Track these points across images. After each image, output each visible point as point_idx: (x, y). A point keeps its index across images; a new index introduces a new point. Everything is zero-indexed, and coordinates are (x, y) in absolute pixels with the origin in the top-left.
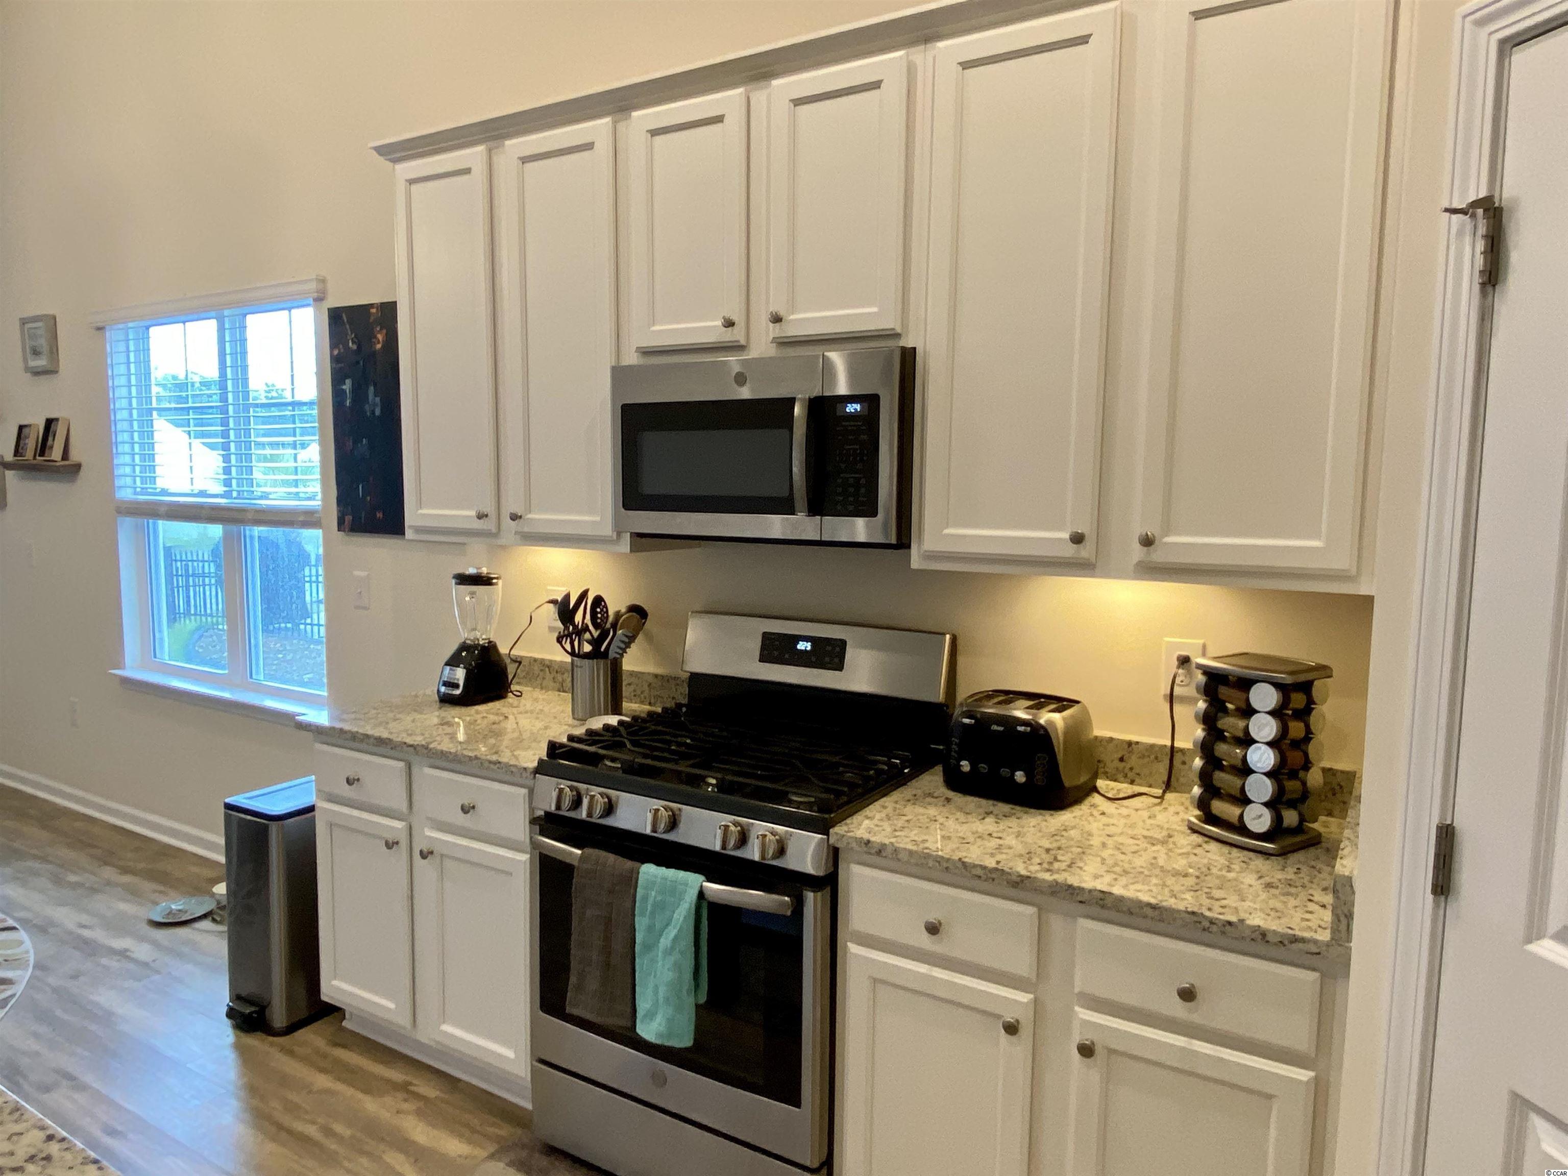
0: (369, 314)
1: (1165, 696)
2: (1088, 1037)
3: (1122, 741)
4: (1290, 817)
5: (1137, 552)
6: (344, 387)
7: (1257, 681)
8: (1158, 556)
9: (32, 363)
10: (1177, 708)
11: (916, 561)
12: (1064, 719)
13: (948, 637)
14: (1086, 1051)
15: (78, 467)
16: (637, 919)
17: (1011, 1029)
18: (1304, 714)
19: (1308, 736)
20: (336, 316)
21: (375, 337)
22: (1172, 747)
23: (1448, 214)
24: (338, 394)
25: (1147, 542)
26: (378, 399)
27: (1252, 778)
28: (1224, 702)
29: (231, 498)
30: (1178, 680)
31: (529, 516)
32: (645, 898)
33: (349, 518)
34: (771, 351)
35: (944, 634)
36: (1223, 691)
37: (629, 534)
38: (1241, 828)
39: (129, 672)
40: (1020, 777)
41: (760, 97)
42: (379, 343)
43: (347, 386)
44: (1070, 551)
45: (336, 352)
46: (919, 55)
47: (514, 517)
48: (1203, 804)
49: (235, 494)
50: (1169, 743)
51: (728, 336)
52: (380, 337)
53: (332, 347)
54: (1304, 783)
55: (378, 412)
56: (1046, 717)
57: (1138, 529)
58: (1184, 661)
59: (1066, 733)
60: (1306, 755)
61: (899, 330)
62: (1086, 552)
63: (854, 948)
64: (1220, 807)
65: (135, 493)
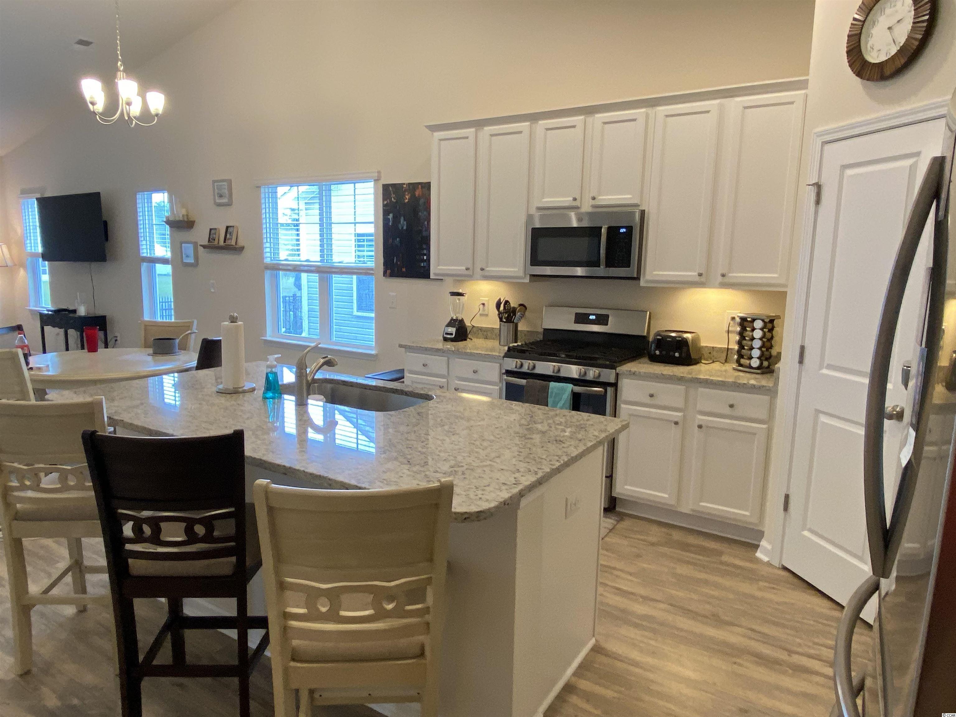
0: (403, 187)
1: (726, 331)
2: (700, 423)
3: (710, 347)
4: (766, 364)
5: (720, 279)
6: (389, 217)
7: (756, 319)
8: (726, 280)
9: (219, 201)
10: (729, 334)
11: (642, 283)
12: (692, 336)
13: (648, 313)
14: (700, 427)
15: (242, 248)
16: (549, 399)
17: (676, 423)
18: (771, 330)
19: (772, 338)
20: (386, 187)
21: (405, 197)
22: (728, 348)
23: (808, 186)
24: (386, 220)
25: (723, 275)
26: (405, 223)
27: (754, 350)
28: (746, 327)
29: (324, 262)
30: (731, 325)
31: (487, 269)
32: (552, 392)
33: (389, 271)
34: (590, 210)
35: (647, 311)
36: (746, 324)
37: (529, 275)
38: (750, 367)
39: (268, 338)
40: (677, 355)
41: (590, 119)
42: (407, 199)
43: (391, 216)
44: (697, 279)
45: (385, 202)
46: (650, 111)
47: (482, 269)
48: (738, 361)
49: (325, 261)
50: (726, 347)
51: (574, 204)
52: (407, 197)
53: (384, 200)
54: (771, 353)
55: (405, 228)
56: (686, 336)
57: (720, 272)
58: (733, 318)
59: (692, 340)
60: (771, 344)
61: (639, 204)
62: (703, 279)
63: (623, 406)
64: (743, 361)
65: (271, 260)
